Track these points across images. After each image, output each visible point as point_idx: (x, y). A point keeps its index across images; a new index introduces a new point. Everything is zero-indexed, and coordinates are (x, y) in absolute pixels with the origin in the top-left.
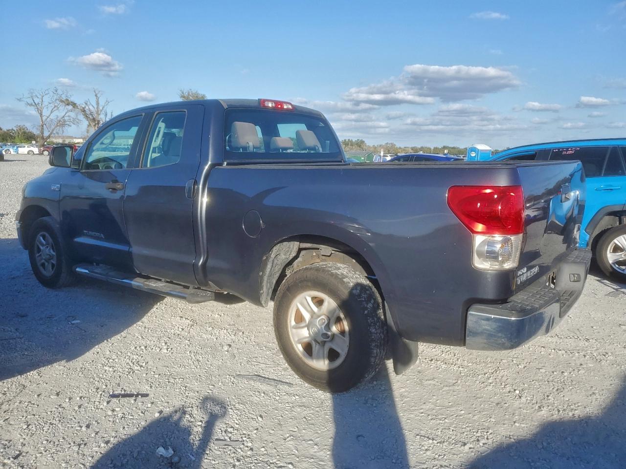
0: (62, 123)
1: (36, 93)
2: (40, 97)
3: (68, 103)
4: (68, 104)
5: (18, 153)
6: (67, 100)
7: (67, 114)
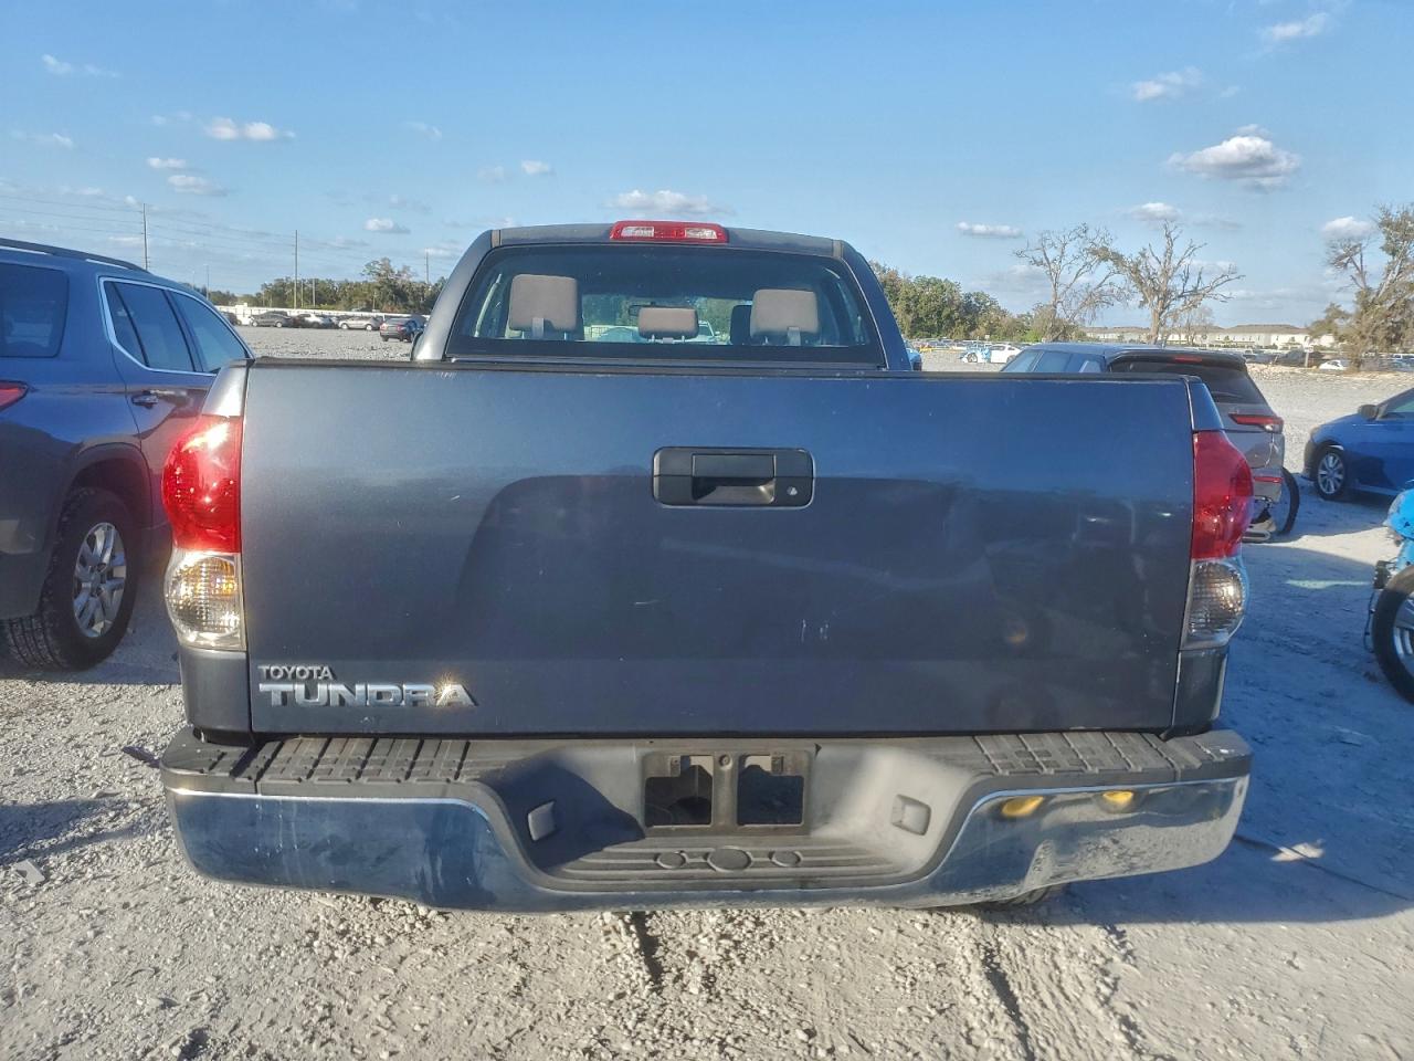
0: (1095, 299)
1: (1054, 239)
2: (1060, 246)
3: (1103, 254)
4: (1105, 259)
5: (989, 361)
6: (1105, 249)
7: (1107, 282)
